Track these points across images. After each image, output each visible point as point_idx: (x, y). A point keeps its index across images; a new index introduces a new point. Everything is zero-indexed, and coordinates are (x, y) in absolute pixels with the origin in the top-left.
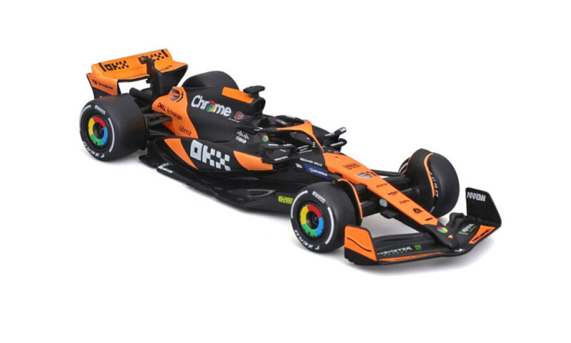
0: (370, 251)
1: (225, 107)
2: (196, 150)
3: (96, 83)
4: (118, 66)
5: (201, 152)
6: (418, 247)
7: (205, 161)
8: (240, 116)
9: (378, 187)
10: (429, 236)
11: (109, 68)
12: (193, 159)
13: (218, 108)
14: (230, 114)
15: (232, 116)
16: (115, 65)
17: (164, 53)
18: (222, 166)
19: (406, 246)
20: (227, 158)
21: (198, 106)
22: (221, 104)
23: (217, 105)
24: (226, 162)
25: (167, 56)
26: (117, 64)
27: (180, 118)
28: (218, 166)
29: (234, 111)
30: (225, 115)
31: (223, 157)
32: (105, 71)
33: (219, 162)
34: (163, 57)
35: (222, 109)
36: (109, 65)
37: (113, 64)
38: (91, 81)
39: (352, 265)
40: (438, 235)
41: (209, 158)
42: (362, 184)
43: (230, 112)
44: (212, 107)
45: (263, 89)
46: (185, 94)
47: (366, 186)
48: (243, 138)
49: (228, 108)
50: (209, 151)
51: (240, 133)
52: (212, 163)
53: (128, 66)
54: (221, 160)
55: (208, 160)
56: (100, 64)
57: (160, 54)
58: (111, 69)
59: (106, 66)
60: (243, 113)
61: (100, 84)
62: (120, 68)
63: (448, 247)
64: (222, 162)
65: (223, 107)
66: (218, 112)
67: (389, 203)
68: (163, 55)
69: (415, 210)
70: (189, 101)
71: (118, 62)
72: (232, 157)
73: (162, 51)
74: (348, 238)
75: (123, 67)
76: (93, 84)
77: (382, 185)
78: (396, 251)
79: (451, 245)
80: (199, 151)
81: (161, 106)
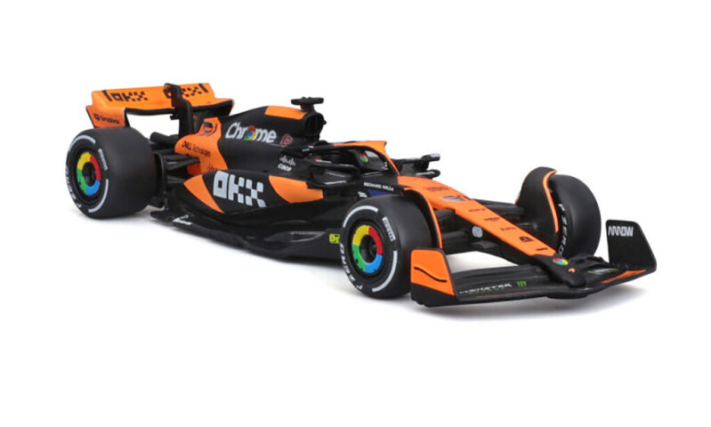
0: (445, 281)
1: (269, 131)
2: (220, 184)
3: (98, 119)
4: (132, 97)
5: (227, 186)
6: (522, 283)
7: (231, 198)
8: (288, 140)
9: (470, 211)
10: (539, 270)
11: (117, 97)
12: (217, 199)
13: (259, 135)
14: (275, 140)
15: (277, 141)
16: (127, 95)
17: (203, 88)
18: (254, 201)
19: (504, 283)
20: (260, 187)
21: (233, 136)
22: (263, 128)
23: (258, 131)
24: (259, 193)
25: (206, 91)
26: (130, 94)
27: (207, 153)
28: (249, 202)
29: (280, 135)
30: (268, 141)
31: (254, 187)
32: (111, 100)
33: (250, 195)
34: (200, 93)
35: (264, 135)
36: (118, 95)
37: (124, 94)
38: (93, 116)
39: (422, 310)
40: (553, 268)
41: (237, 192)
42: (447, 208)
43: (275, 137)
44: (251, 135)
45: (320, 101)
46: (219, 125)
47: (454, 211)
48: (287, 165)
49: (273, 132)
50: (236, 182)
51: (284, 159)
52: (240, 199)
53: (146, 99)
54: (253, 191)
55: (235, 196)
56: (105, 92)
57: (196, 88)
58: (121, 99)
59: (114, 95)
60: (293, 136)
61: (104, 119)
62: (134, 100)
63: (567, 284)
64: (254, 194)
65: (265, 131)
66: (259, 139)
67: (485, 232)
68: (200, 90)
69: (522, 239)
70: (224, 132)
71: (132, 92)
72: (268, 185)
73: (201, 85)
74: (416, 268)
75: (139, 100)
76: (95, 120)
77: (477, 210)
78: (488, 288)
79: (572, 282)
80: (224, 185)
81: (186, 145)
